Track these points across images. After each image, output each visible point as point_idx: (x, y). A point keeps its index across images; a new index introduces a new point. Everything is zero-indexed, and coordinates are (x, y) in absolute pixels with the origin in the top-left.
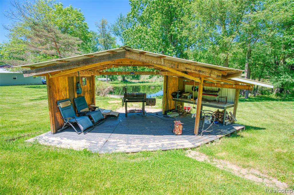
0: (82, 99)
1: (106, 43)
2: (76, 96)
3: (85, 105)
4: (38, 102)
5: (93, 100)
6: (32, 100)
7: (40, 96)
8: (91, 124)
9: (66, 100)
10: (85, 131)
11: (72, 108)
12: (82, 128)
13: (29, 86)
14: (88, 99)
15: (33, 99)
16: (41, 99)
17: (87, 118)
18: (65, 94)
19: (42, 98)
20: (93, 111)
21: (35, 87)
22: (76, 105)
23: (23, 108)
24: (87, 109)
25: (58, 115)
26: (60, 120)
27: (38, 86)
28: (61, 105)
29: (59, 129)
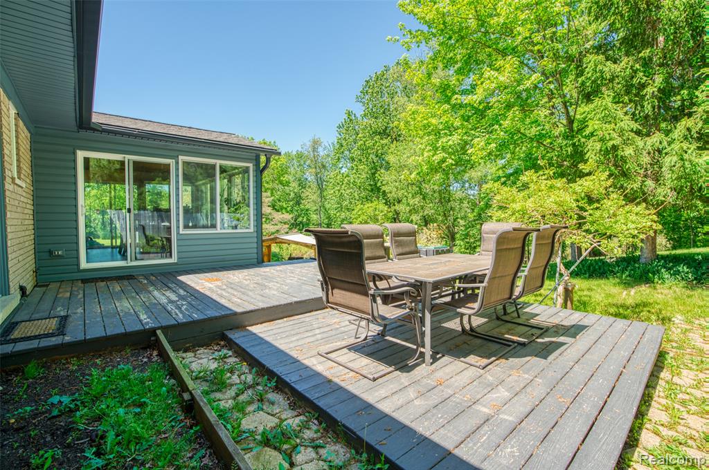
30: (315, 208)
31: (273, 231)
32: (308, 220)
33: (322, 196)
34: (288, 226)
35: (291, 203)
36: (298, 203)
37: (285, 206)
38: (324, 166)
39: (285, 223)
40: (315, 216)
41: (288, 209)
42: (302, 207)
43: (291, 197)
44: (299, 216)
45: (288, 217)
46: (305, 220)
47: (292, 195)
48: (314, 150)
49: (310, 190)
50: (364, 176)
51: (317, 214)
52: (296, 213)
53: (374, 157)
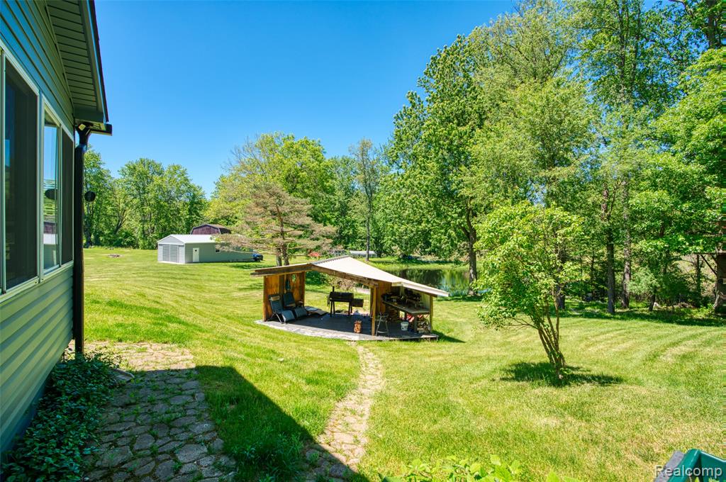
0: (290, 294)
1: (368, 182)
2: (285, 292)
3: (292, 300)
4: (248, 293)
5: (302, 297)
6: (240, 290)
7: (251, 283)
8: (293, 317)
9: (276, 295)
10: (287, 322)
11: (280, 302)
12: (285, 319)
13: (235, 264)
14: (296, 295)
15: (242, 287)
16: (251, 288)
17: (291, 312)
18: (276, 290)
19: (253, 287)
20: (300, 307)
21: (242, 267)
22: (285, 300)
23: (233, 299)
24: (294, 305)
25: (269, 307)
26: (270, 311)
27: (247, 264)
28: (272, 299)
29: (269, 318)
30: (363, 219)
31: (312, 247)
32: (354, 232)
33: (371, 206)
34: (331, 241)
35: (336, 214)
36: (343, 213)
37: (329, 216)
38: (373, 172)
39: (328, 237)
40: (362, 228)
41: (333, 220)
42: (348, 218)
43: (336, 206)
44: (345, 228)
45: (331, 229)
46: (351, 233)
47: (338, 205)
48: (364, 153)
49: (357, 199)
50: (432, 176)
51: (364, 226)
52: (341, 224)
53: (445, 153)
